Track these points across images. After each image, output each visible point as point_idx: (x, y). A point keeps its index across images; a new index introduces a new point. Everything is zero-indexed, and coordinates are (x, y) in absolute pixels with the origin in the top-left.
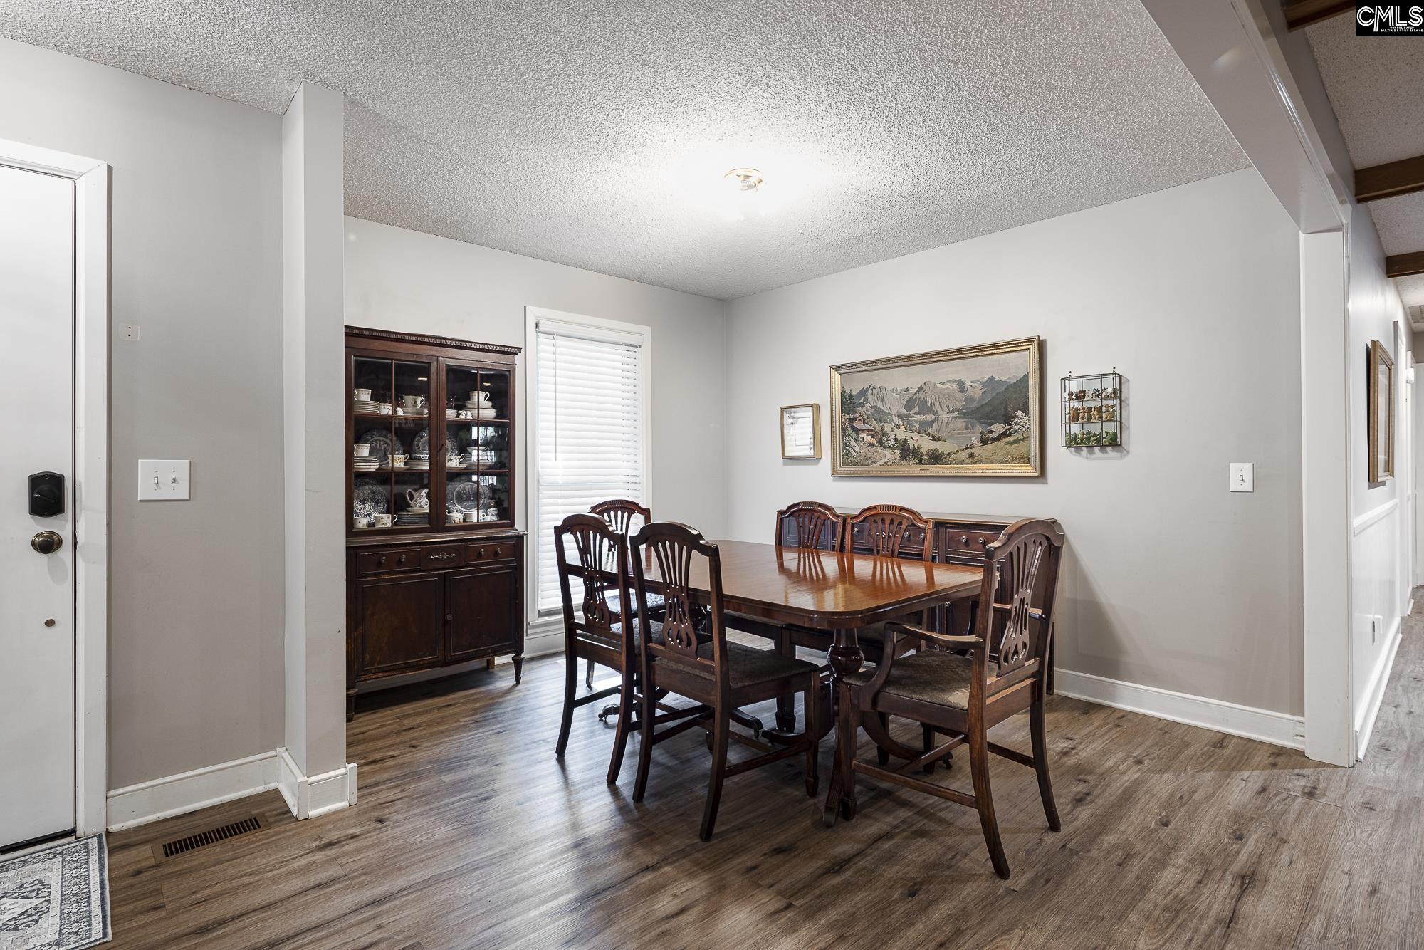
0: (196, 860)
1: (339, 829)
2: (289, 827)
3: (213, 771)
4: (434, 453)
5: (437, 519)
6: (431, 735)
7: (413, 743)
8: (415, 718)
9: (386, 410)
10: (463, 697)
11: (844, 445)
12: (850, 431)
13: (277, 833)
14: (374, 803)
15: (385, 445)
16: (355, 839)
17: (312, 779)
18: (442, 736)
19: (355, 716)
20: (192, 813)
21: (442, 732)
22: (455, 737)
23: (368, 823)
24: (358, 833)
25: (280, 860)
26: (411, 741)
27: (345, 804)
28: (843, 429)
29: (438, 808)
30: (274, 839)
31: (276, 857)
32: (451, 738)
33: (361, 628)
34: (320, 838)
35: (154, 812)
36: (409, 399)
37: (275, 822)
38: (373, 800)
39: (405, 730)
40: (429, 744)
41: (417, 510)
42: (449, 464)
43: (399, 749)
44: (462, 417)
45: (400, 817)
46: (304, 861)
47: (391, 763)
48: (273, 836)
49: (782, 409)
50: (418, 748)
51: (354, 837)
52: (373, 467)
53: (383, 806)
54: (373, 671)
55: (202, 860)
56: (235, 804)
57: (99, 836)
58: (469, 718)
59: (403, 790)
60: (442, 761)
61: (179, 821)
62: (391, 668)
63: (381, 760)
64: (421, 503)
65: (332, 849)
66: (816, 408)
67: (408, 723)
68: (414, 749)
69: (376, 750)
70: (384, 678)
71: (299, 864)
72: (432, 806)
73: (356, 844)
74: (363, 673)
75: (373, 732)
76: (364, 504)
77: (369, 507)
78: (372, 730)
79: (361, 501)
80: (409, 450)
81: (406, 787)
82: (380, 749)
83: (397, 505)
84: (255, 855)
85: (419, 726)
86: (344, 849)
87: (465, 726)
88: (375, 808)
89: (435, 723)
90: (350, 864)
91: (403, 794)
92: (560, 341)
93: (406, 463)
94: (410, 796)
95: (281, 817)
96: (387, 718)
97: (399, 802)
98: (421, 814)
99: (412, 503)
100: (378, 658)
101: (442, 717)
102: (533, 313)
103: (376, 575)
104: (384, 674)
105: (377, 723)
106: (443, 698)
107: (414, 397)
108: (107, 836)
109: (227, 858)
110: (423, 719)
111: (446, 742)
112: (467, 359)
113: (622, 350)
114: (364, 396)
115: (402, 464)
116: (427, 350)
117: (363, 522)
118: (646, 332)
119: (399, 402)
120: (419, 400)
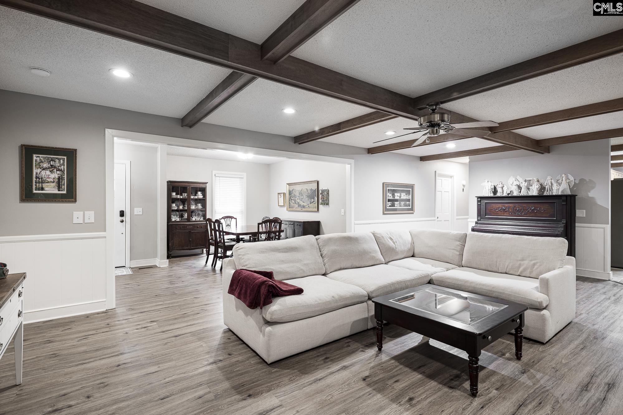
3: (146, 260)
4: (188, 206)
5: (188, 220)
9: (179, 197)
11: (289, 203)
12: (290, 200)
14: (171, 266)
17: (161, 261)
20: (143, 266)
22: (189, 261)
27: (166, 266)
28: (289, 199)
35: (137, 265)
36: (183, 194)
39: (180, 260)
41: (185, 218)
42: (191, 208)
44: (195, 198)
47: (176, 263)
49: (278, 193)
52: (176, 208)
53: (173, 267)
54: (175, 249)
56: (150, 266)
59: (176, 266)
60: (185, 263)
62: (179, 249)
64: (186, 216)
66: (284, 194)
72: (180, 267)
74: (173, 250)
77: (175, 217)
80: (184, 205)
83: (181, 216)
89: (186, 260)
92: (221, 178)
93: (183, 208)
99: (184, 216)
102: (214, 172)
103: (176, 230)
104: (177, 250)
106: (190, 257)
108: (130, 267)
110: (184, 259)
112: (195, 185)
113: (238, 179)
114: (174, 194)
115: (182, 208)
116: (187, 184)
117: (173, 220)
118: (245, 174)
119: (181, 195)
120: (186, 194)
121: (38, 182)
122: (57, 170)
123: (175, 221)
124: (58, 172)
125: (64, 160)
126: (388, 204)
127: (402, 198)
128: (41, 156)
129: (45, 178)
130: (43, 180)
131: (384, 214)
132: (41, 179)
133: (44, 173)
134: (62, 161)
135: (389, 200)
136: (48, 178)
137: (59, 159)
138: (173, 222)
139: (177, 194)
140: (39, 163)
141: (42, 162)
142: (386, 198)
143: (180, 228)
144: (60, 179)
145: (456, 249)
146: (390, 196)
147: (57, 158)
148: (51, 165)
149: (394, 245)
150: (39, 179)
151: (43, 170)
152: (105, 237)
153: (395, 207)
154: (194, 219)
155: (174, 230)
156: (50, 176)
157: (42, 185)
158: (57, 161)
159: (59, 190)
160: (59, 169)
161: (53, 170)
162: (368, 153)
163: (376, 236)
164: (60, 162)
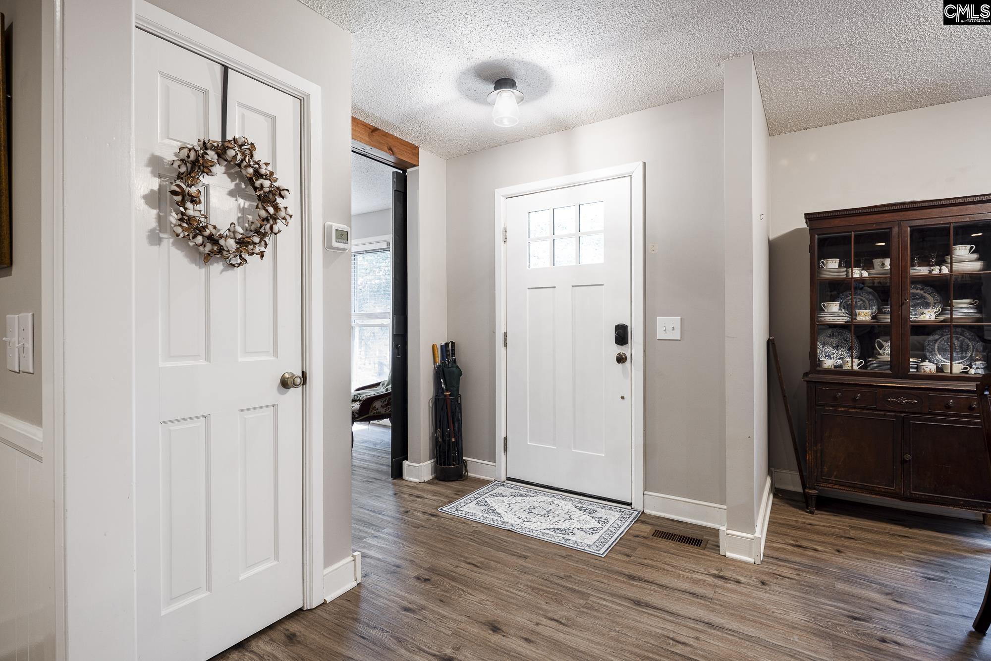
0: (660, 545)
1: (735, 572)
2: (713, 555)
3: (692, 503)
4: (898, 308)
5: (899, 367)
6: (863, 550)
7: (841, 549)
8: (863, 533)
9: (857, 273)
10: (927, 536)
13: (704, 554)
14: (772, 571)
15: (861, 302)
16: (737, 584)
17: (729, 532)
18: (872, 555)
19: (816, 512)
20: (680, 522)
21: (874, 553)
22: (882, 562)
23: (754, 580)
24: (742, 582)
25: (691, 569)
26: (842, 546)
27: (751, 560)
29: (810, 600)
30: (699, 556)
31: (691, 565)
32: (878, 561)
33: (819, 445)
34: (721, 570)
35: (664, 512)
36: (877, 262)
37: (709, 548)
38: (773, 568)
39: (845, 537)
40: (854, 556)
41: (881, 358)
43: (826, 547)
44: (936, 272)
45: (779, 589)
46: (701, 577)
47: (810, 553)
48: (701, 555)
50: (842, 554)
51: (738, 582)
52: (843, 319)
53: (775, 576)
54: (830, 481)
55: (662, 546)
56: (704, 528)
57: (639, 512)
58: (913, 554)
59: (799, 575)
60: (851, 572)
61: (672, 523)
62: (847, 484)
63: (805, 548)
64: (890, 352)
65: (720, 580)
67: (853, 533)
68: (837, 553)
69: (809, 540)
70: (841, 491)
71: (697, 576)
72: (806, 596)
73: (735, 587)
74: (821, 480)
75: (821, 527)
76: (837, 350)
77: (839, 352)
78: (821, 526)
79: (834, 347)
80: (877, 305)
81: (803, 574)
82: (813, 540)
83: (866, 352)
84: (684, 558)
85: (860, 539)
86: (726, 584)
87: (902, 558)
88: (768, 574)
89: (877, 543)
90: (720, 595)
91: (796, 577)
93: (873, 318)
94: (799, 581)
95: (714, 547)
96: (841, 523)
97: (787, 580)
98: (794, 596)
99: (881, 351)
100: (835, 473)
101: (887, 542)
103: (833, 407)
104: (841, 488)
105: (830, 523)
106: (907, 529)
107: (882, 260)
108: (642, 513)
109: (672, 552)
110: (870, 536)
111: (871, 562)
112: (935, 217)
114: (833, 264)
115: (868, 318)
116: (887, 217)
117: (828, 364)
119: (868, 266)
120: (887, 262)
123: (838, 370)
138: (828, 372)
139: (846, 263)
143: (855, 400)
154: (929, 367)
155: (824, 406)
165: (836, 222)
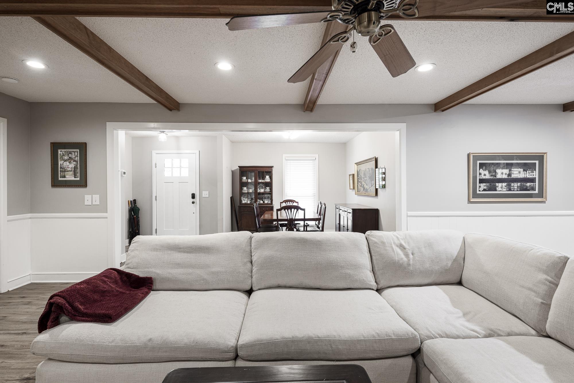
4: (256, 189)
9: (249, 180)
11: (358, 186)
12: (358, 182)
15: (250, 187)
33: (241, 221)
44: (263, 181)
49: (349, 175)
52: (246, 192)
66: (353, 175)
79: (245, 198)
92: (292, 161)
102: (284, 156)
112: (262, 170)
113: (311, 161)
116: (254, 169)
117: (243, 202)
118: (317, 156)
121: (61, 171)
122: (73, 161)
123: (246, 204)
124: (74, 163)
125: (77, 153)
126: (480, 187)
127: (513, 176)
128: (63, 150)
129: (66, 168)
130: (65, 170)
131: (469, 202)
132: (63, 169)
133: (65, 164)
134: (76, 153)
135: (482, 181)
136: (68, 168)
137: (74, 152)
138: (244, 204)
139: (247, 178)
140: (62, 156)
141: (64, 155)
142: (475, 178)
144: (75, 168)
145: (535, 288)
146: (486, 174)
147: (73, 151)
148: (69, 157)
149: (405, 259)
150: (62, 169)
151: (65, 161)
152: (107, 218)
153: (496, 190)
154: (262, 202)
155: (242, 212)
156: (69, 167)
157: (64, 174)
158: (73, 153)
159: (75, 178)
160: (75, 160)
161: (71, 161)
162: (434, 112)
163: (371, 240)
164: (75, 154)
165: (245, 169)
